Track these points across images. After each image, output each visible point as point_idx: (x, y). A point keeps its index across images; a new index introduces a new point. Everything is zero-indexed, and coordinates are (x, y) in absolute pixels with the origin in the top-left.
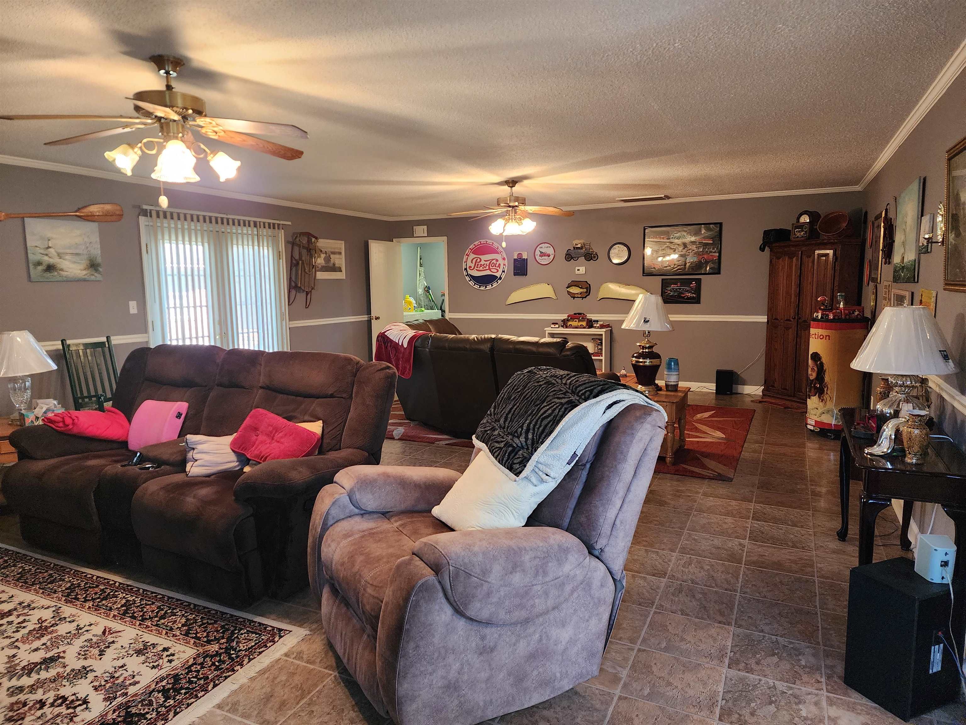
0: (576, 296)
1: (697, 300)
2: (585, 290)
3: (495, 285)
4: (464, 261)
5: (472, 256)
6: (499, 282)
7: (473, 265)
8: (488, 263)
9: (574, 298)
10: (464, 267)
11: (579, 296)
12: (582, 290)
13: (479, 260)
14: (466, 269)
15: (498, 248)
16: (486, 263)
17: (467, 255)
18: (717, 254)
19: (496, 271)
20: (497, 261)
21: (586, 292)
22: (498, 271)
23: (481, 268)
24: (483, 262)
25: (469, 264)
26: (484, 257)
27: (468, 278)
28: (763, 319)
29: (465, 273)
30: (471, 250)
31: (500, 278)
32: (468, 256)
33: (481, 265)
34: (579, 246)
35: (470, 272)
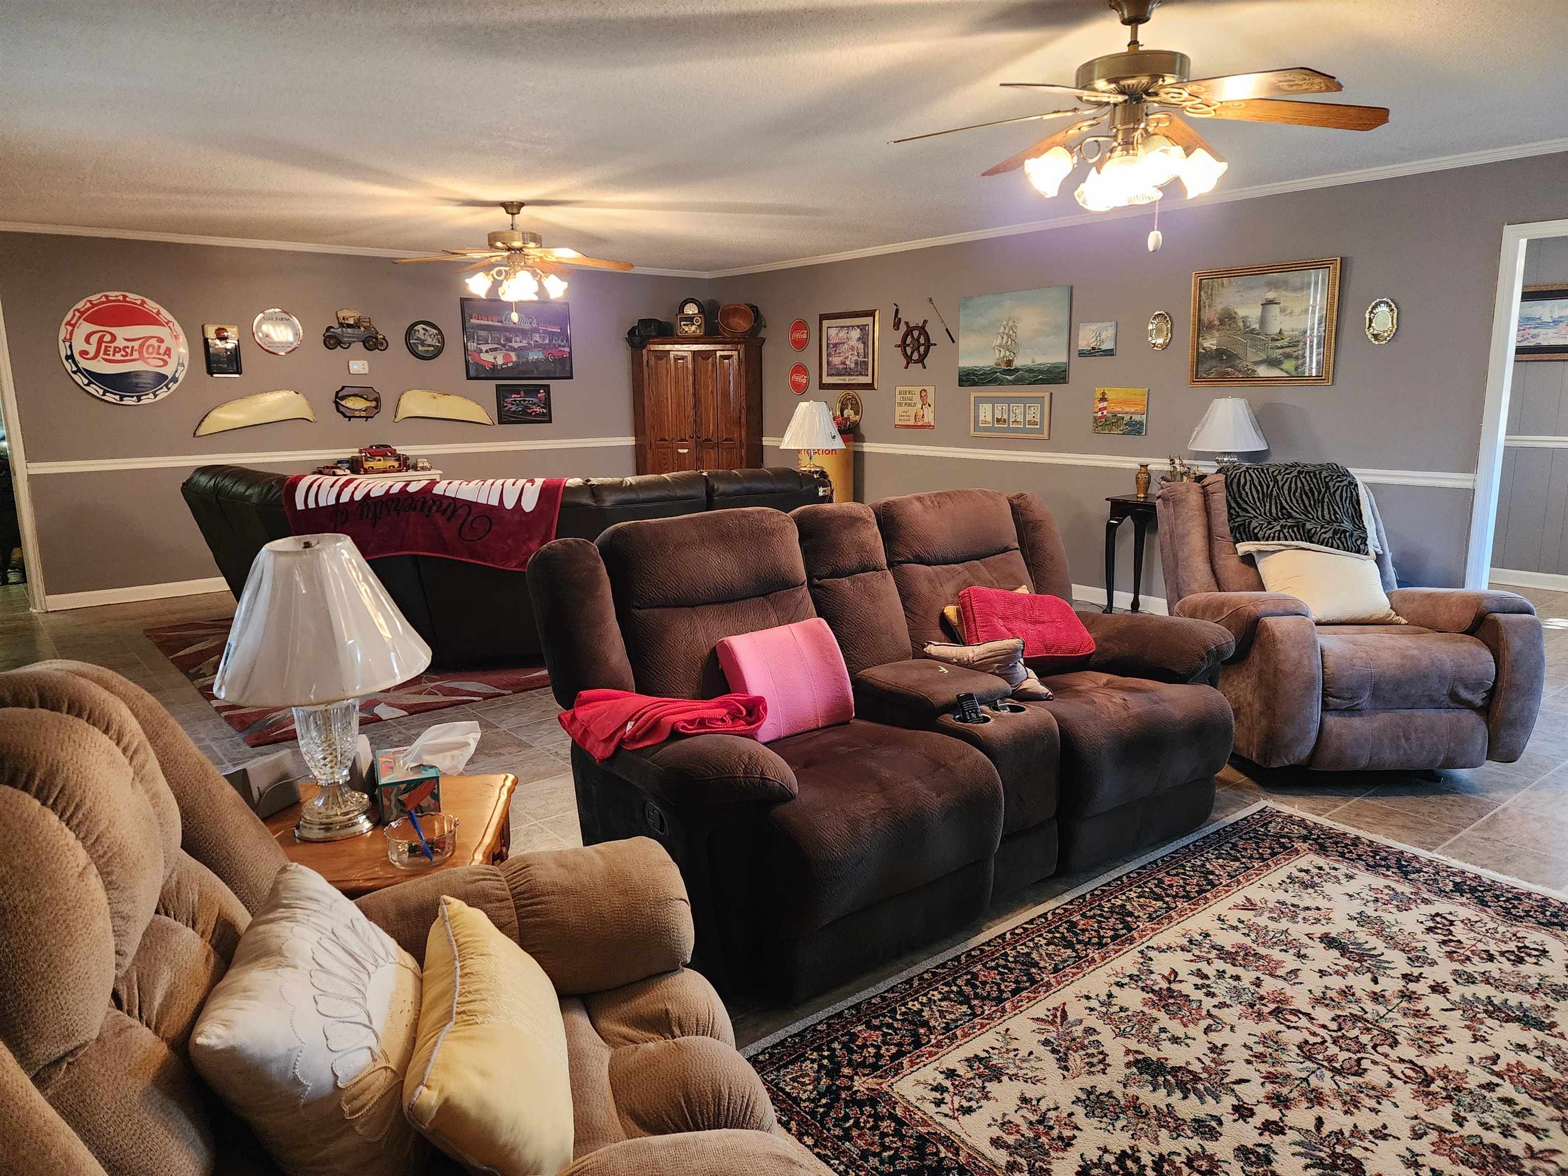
0: (357, 414)
1: (547, 418)
2: (374, 404)
3: (163, 394)
4: (61, 337)
5: (86, 328)
6: (173, 387)
7: (92, 350)
8: (136, 344)
9: (350, 418)
10: (63, 351)
11: (364, 414)
12: (368, 404)
13: (108, 338)
14: (70, 357)
15: (158, 313)
16: (130, 344)
17: (68, 323)
18: (567, 349)
19: (162, 363)
20: (161, 340)
21: (376, 407)
22: (165, 363)
23: (118, 356)
24: (120, 343)
25: (79, 344)
26: (123, 333)
27: (80, 379)
28: (630, 441)
29: (69, 366)
30: (82, 313)
31: (174, 379)
32: (73, 326)
33: (117, 350)
34: (351, 322)
35: (83, 364)
